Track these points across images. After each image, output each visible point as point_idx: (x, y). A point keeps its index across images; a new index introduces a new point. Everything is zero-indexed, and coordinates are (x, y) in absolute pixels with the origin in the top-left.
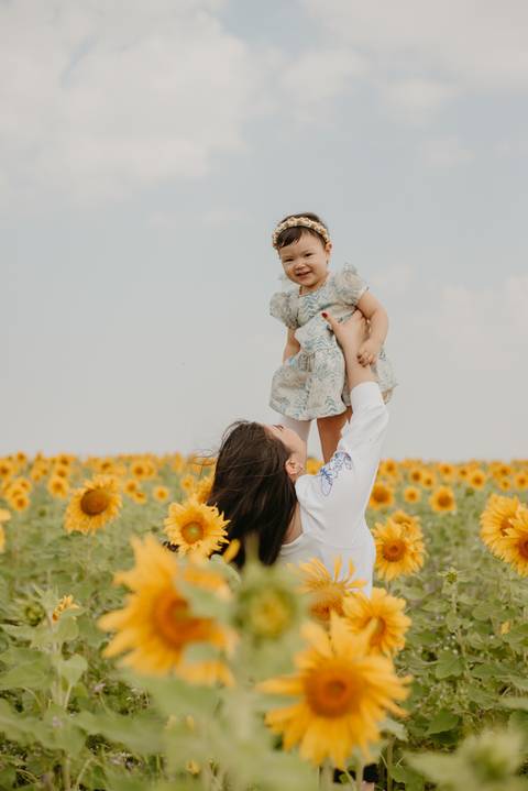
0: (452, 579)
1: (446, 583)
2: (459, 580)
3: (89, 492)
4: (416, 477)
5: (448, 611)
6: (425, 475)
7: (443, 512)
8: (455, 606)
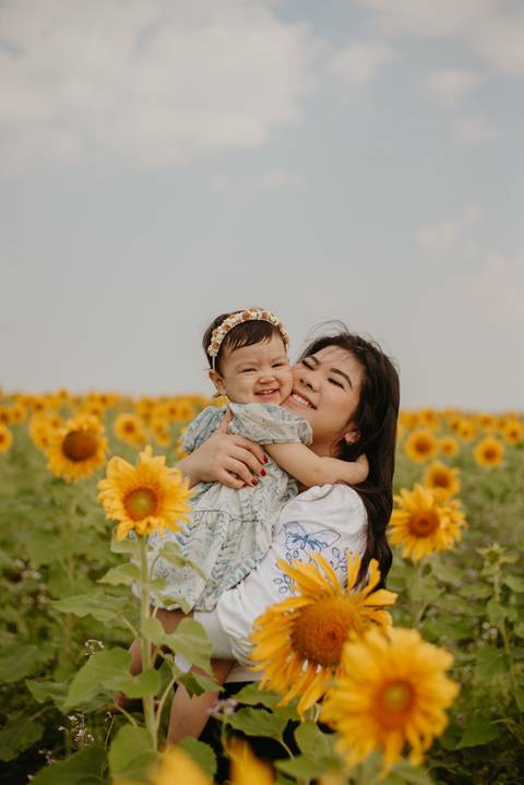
0: (494, 557)
1: (487, 563)
2: (502, 559)
3: (72, 434)
4: (455, 427)
5: (489, 598)
6: (464, 425)
7: (487, 466)
8: (498, 590)
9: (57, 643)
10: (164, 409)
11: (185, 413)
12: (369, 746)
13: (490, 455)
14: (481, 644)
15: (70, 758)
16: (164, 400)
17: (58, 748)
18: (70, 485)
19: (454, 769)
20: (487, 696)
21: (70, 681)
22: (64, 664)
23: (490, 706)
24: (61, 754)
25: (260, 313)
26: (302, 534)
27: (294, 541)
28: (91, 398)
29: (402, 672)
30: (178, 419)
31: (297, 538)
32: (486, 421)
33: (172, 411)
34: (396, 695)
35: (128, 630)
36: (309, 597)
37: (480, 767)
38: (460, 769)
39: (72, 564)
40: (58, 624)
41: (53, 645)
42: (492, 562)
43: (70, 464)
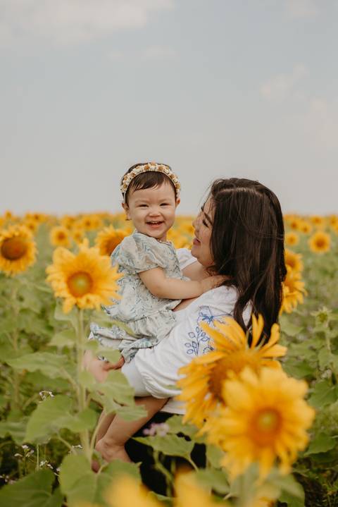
0: (324, 318)
2: (330, 319)
4: (294, 225)
7: (319, 252)
9: (9, 395)
10: (81, 222)
11: (97, 224)
12: (247, 461)
13: (320, 244)
14: (320, 381)
15: (23, 480)
16: (81, 217)
17: (14, 473)
18: (9, 278)
19: (306, 473)
20: (327, 418)
21: (26, 421)
22: (15, 411)
23: (329, 426)
24: (17, 477)
25: (157, 166)
26: (209, 316)
27: (203, 319)
28: (28, 217)
29: (270, 402)
30: (92, 229)
31: (206, 317)
32: (317, 221)
33: (88, 224)
34: (267, 420)
35: (68, 381)
36: (224, 352)
37: (324, 471)
38: (311, 473)
39: (16, 336)
40: (8, 382)
41: (6, 397)
42: (322, 321)
43: (8, 262)
